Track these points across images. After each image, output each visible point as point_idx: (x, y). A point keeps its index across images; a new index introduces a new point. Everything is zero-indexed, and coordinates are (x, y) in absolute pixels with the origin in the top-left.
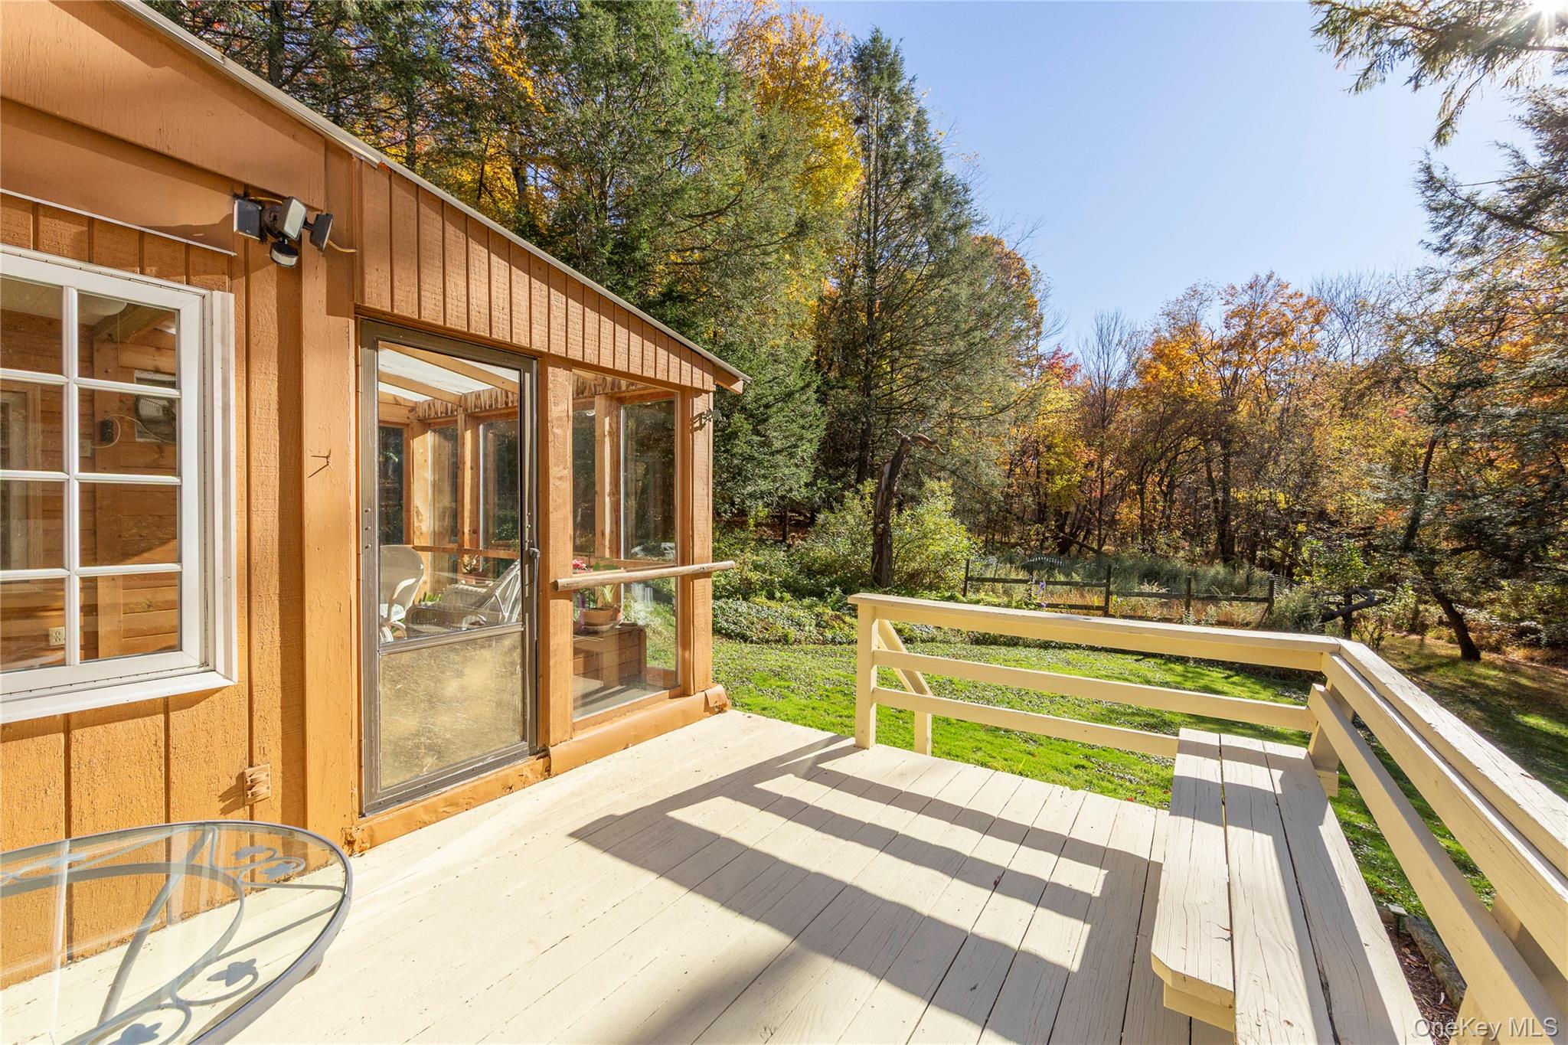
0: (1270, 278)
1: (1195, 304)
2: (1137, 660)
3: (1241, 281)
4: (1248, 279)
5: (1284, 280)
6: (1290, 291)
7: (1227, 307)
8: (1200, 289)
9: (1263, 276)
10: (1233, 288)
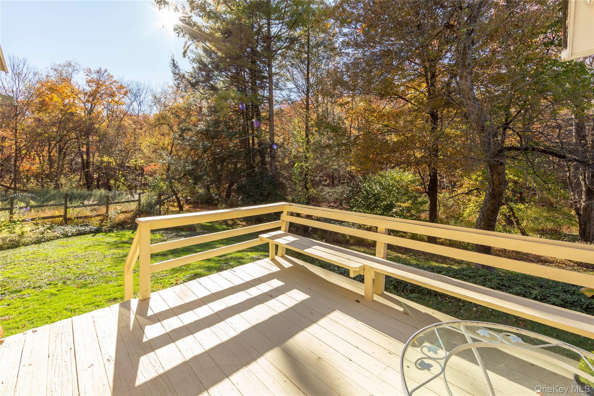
0: (106, 71)
1: (70, 70)
2: (93, 236)
3: (94, 68)
4: (97, 68)
5: (111, 74)
6: (114, 79)
7: (87, 77)
8: (73, 64)
9: (103, 69)
10: (90, 69)
